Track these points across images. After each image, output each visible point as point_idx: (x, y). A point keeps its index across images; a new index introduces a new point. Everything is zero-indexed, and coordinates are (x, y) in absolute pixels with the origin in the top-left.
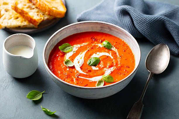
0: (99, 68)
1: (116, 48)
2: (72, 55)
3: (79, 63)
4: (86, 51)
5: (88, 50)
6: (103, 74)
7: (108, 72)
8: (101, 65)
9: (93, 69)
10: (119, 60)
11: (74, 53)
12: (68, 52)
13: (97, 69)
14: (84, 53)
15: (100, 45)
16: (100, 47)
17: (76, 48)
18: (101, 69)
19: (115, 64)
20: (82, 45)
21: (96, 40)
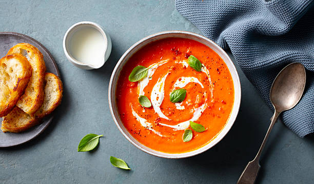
0: (186, 106)
1: (207, 68)
2: (147, 85)
3: (157, 100)
4: (166, 76)
5: (169, 74)
6: (191, 118)
7: (197, 113)
8: (188, 102)
9: (177, 108)
10: (212, 90)
11: (150, 79)
12: (142, 80)
13: (183, 108)
14: (163, 79)
15: (185, 63)
16: (185, 66)
17: (152, 70)
18: (187, 108)
19: (206, 99)
20: (161, 65)
21: (179, 53)
